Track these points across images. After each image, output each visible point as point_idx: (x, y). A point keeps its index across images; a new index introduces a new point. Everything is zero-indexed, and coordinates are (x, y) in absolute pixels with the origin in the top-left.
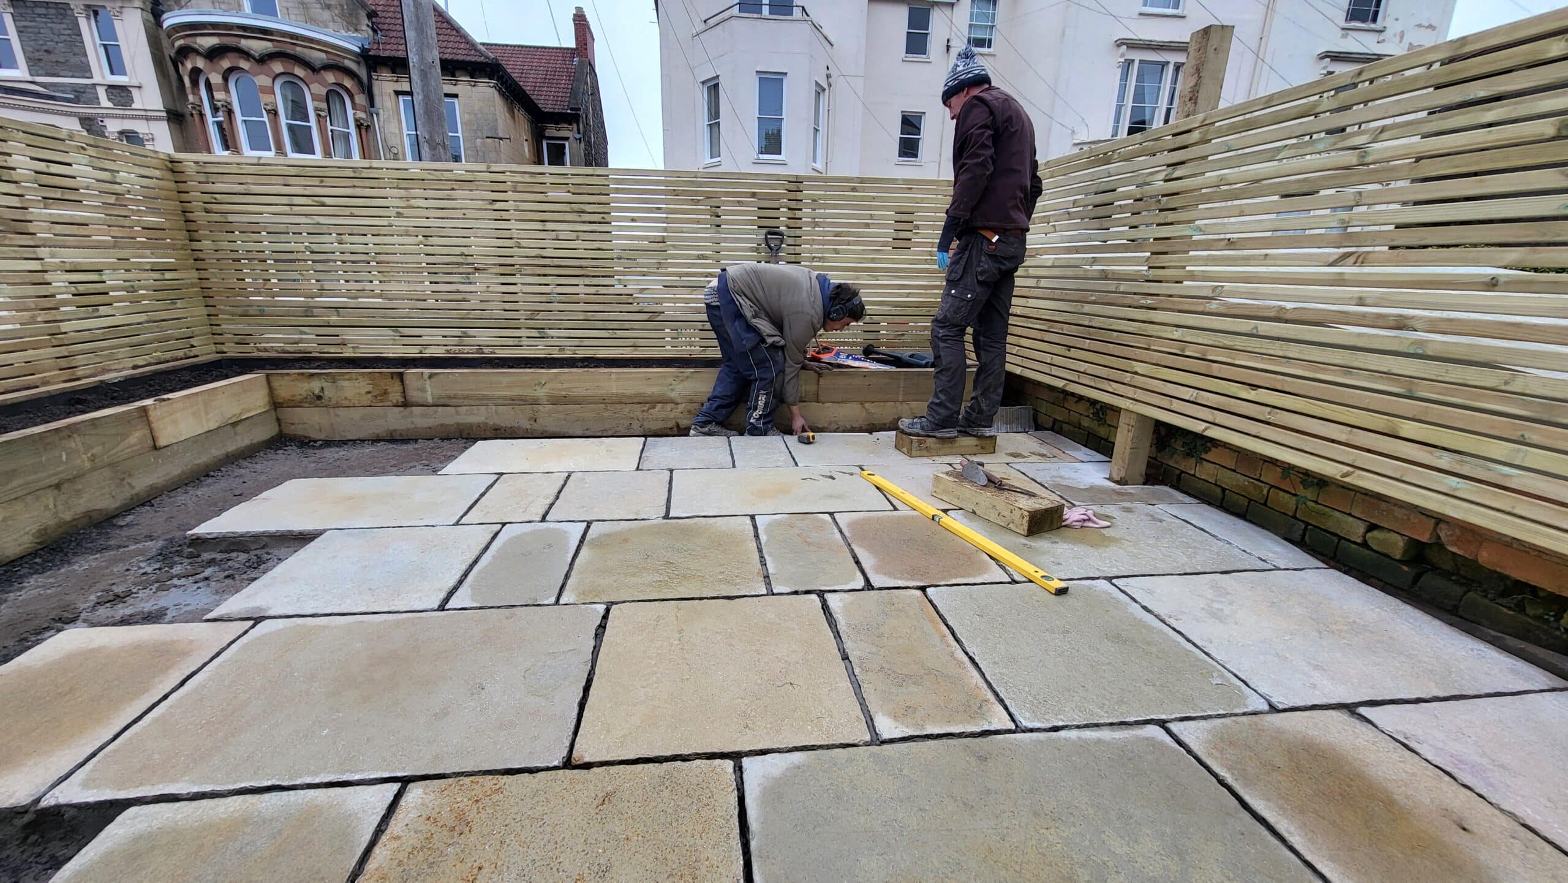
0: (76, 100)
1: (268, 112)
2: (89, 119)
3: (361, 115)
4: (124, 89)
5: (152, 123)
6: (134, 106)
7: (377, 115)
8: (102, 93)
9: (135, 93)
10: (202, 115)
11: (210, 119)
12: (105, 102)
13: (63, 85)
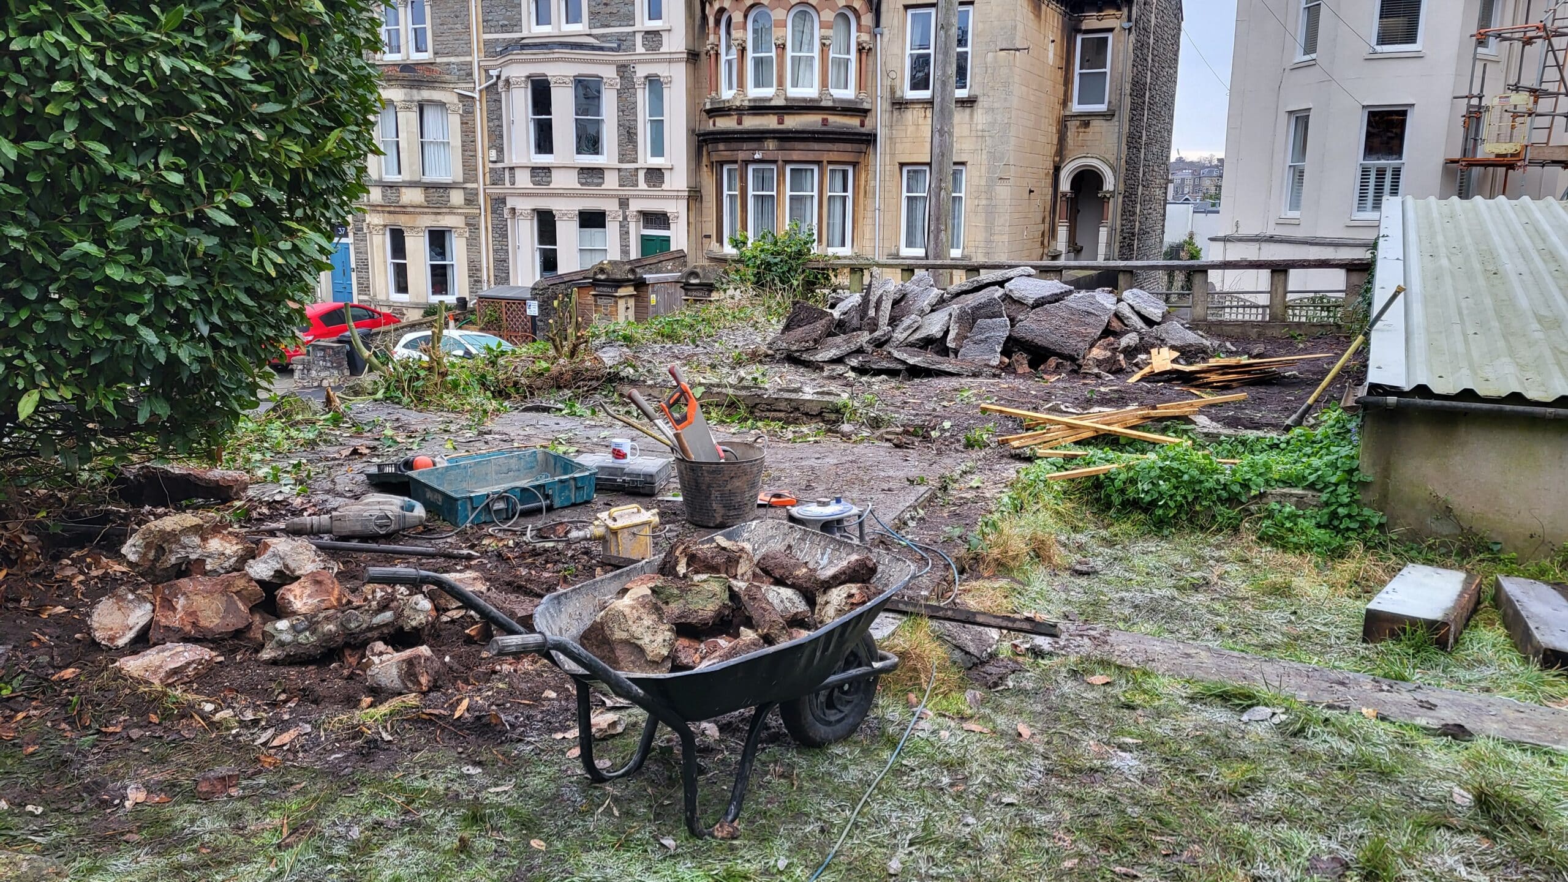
0: (618, 49)
1: (778, 46)
2: (625, 66)
3: (865, 37)
4: (656, 33)
5: (673, 65)
6: (662, 50)
7: (881, 35)
8: (639, 38)
9: (665, 36)
10: (717, 54)
11: (723, 58)
12: (640, 49)
13: (611, 35)
